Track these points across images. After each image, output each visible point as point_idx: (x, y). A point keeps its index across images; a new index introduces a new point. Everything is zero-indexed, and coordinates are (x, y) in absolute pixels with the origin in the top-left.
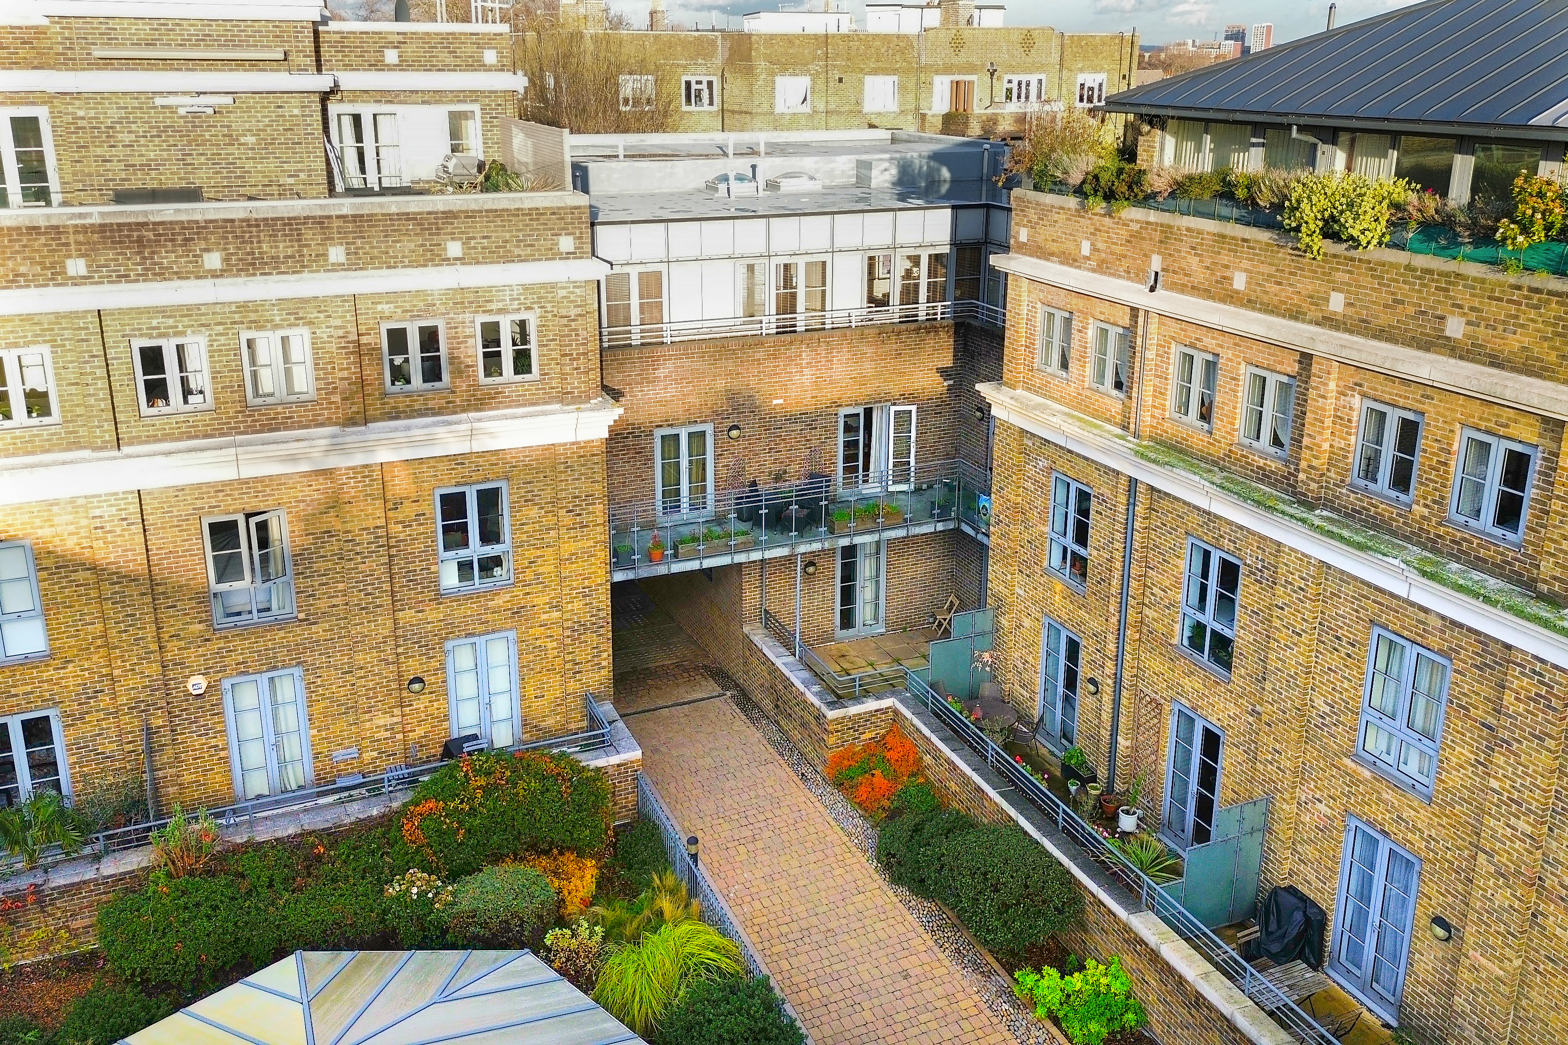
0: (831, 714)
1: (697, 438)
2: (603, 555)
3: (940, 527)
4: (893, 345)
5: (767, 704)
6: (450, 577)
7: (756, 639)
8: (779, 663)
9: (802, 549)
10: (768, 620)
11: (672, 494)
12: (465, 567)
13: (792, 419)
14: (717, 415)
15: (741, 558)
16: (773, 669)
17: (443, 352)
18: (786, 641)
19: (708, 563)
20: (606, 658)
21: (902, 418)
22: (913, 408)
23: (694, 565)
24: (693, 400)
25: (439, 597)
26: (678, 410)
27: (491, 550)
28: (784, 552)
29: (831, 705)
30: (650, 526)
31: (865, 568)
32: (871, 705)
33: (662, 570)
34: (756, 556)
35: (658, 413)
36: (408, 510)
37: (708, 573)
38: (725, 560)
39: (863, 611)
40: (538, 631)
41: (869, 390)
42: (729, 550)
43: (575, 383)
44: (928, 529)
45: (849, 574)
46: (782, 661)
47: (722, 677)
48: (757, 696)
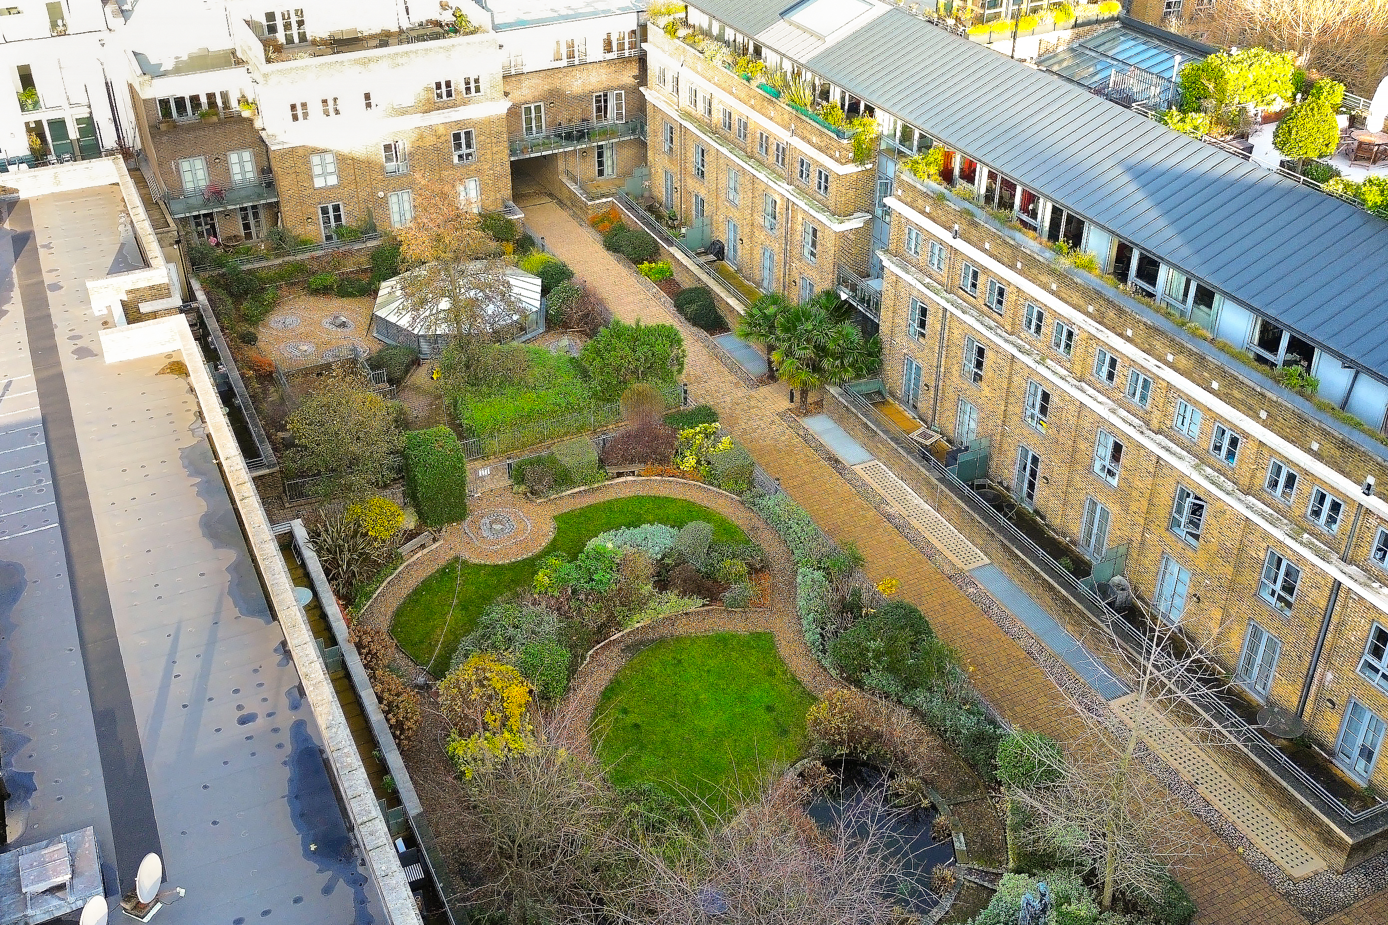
0: (589, 203)
1: (538, 108)
2: (507, 151)
3: (632, 137)
4: (613, 68)
5: (569, 203)
6: (456, 160)
7: (564, 180)
8: (572, 188)
9: (579, 147)
10: (567, 173)
11: (529, 129)
12: (460, 157)
13: (575, 97)
14: (544, 99)
15: (556, 151)
16: (570, 191)
17: (453, 88)
18: (574, 180)
19: (544, 153)
20: (510, 185)
21: (619, 96)
22: (623, 92)
23: (539, 154)
24: (536, 94)
25: (453, 166)
26: (529, 97)
27: (468, 151)
28: (573, 148)
29: (591, 200)
30: (522, 140)
31: (607, 154)
32: (604, 200)
33: (528, 156)
34: (561, 150)
35: (522, 99)
36: (443, 139)
37: (545, 157)
38: (550, 152)
39: (607, 170)
40: (486, 177)
41: (605, 85)
42: (550, 148)
43: (495, 95)
44: (628, 138)
45: (600, 155)
46: (573, 187)
47: (551, 195)
48: (565, 201)
